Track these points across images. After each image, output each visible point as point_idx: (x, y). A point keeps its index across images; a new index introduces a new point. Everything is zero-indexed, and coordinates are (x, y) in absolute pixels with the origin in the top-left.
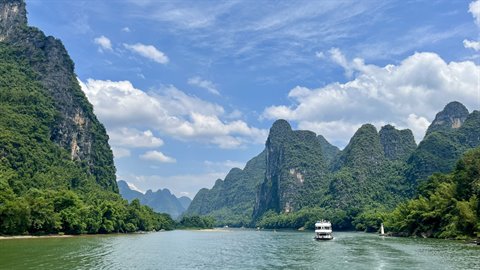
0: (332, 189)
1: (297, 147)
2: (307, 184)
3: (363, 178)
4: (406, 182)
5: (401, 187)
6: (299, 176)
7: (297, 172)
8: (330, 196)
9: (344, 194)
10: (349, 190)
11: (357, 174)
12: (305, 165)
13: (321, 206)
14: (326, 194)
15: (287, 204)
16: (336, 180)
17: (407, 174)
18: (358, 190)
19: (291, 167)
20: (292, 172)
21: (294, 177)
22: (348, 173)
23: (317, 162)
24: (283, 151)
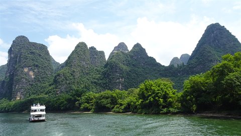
0: (55, 81)
1: (32, 53)
2: (37, 79)
3: (77, 75)
4: (103, 78)
5: (100, 81)
6: (31, 73)
7: (29, 70)
8: (53, 86)
9: (63, 85)
10: (68, 82)
11: (74, 71)
12: (37, 66)
13: (46, 94)
14: (50, 85)
15: (19, 94)
16: (59, 75)
17: (104, 74)
18: (74, 82)
19: (25, 66)
20: (26, 70)
21: (27, 74)
22: (67, 71)
23: (46, 65)
24: (21, 55)
